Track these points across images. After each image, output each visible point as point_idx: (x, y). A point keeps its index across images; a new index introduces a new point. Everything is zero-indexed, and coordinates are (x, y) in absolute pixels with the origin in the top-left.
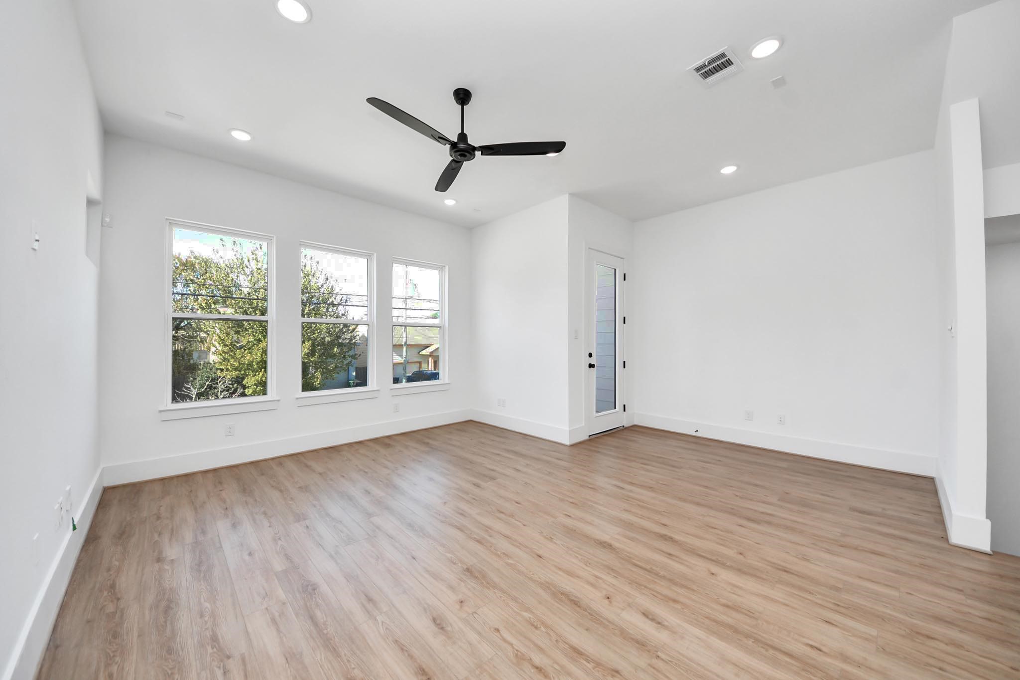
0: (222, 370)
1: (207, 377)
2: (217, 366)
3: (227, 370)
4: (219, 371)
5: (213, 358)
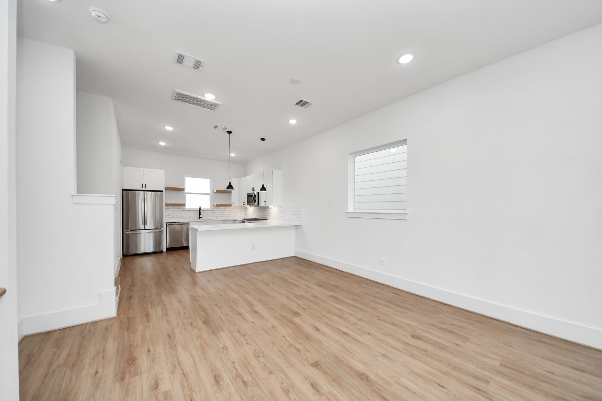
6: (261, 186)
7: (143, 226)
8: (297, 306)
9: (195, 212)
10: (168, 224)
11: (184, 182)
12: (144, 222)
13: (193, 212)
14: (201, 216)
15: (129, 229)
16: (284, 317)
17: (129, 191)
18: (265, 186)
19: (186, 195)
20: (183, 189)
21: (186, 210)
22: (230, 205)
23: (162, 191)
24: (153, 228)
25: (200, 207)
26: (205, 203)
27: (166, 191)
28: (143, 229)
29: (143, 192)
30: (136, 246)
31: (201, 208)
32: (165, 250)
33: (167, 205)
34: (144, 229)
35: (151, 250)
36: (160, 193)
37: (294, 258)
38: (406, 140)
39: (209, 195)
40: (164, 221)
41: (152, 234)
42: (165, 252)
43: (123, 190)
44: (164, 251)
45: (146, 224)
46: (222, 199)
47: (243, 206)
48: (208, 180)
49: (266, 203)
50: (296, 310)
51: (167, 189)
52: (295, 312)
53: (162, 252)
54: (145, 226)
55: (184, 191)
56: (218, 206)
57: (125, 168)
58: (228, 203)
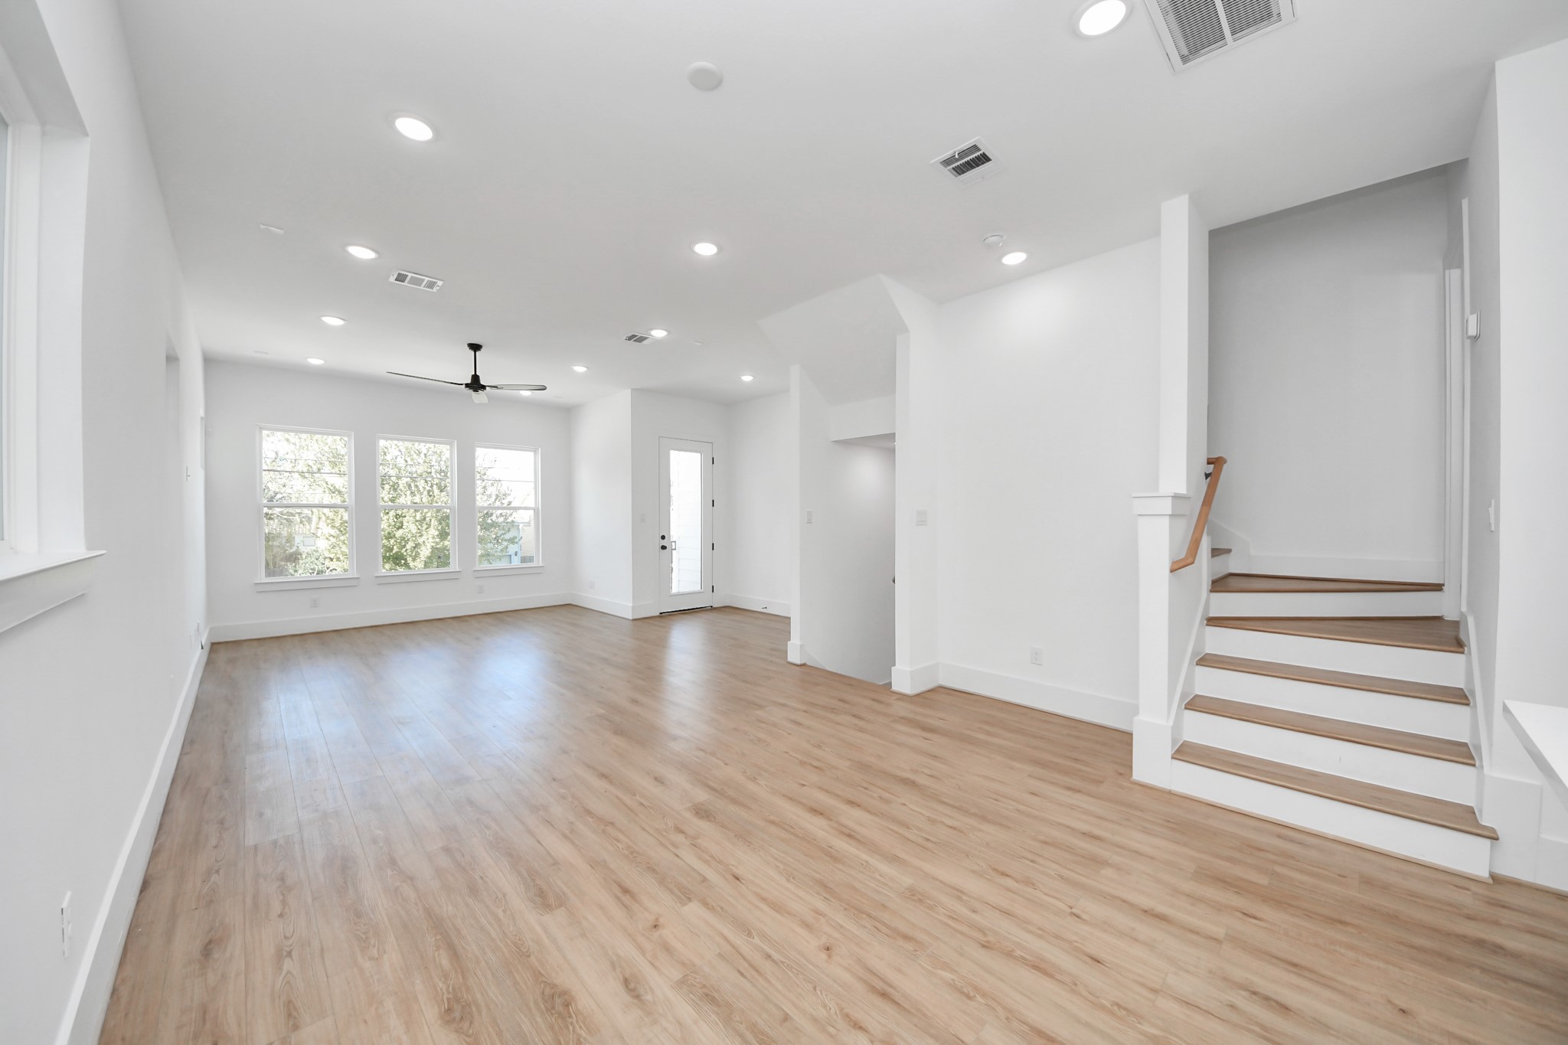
0: (331, 559)
1: (312, 569)
2: (327, 554)
3: (338, 559)
4: (328, 560)
5: (322, 545)
8: (699, 841)
16: (734, 801)
50: (704, 825)
52: (707, 817)
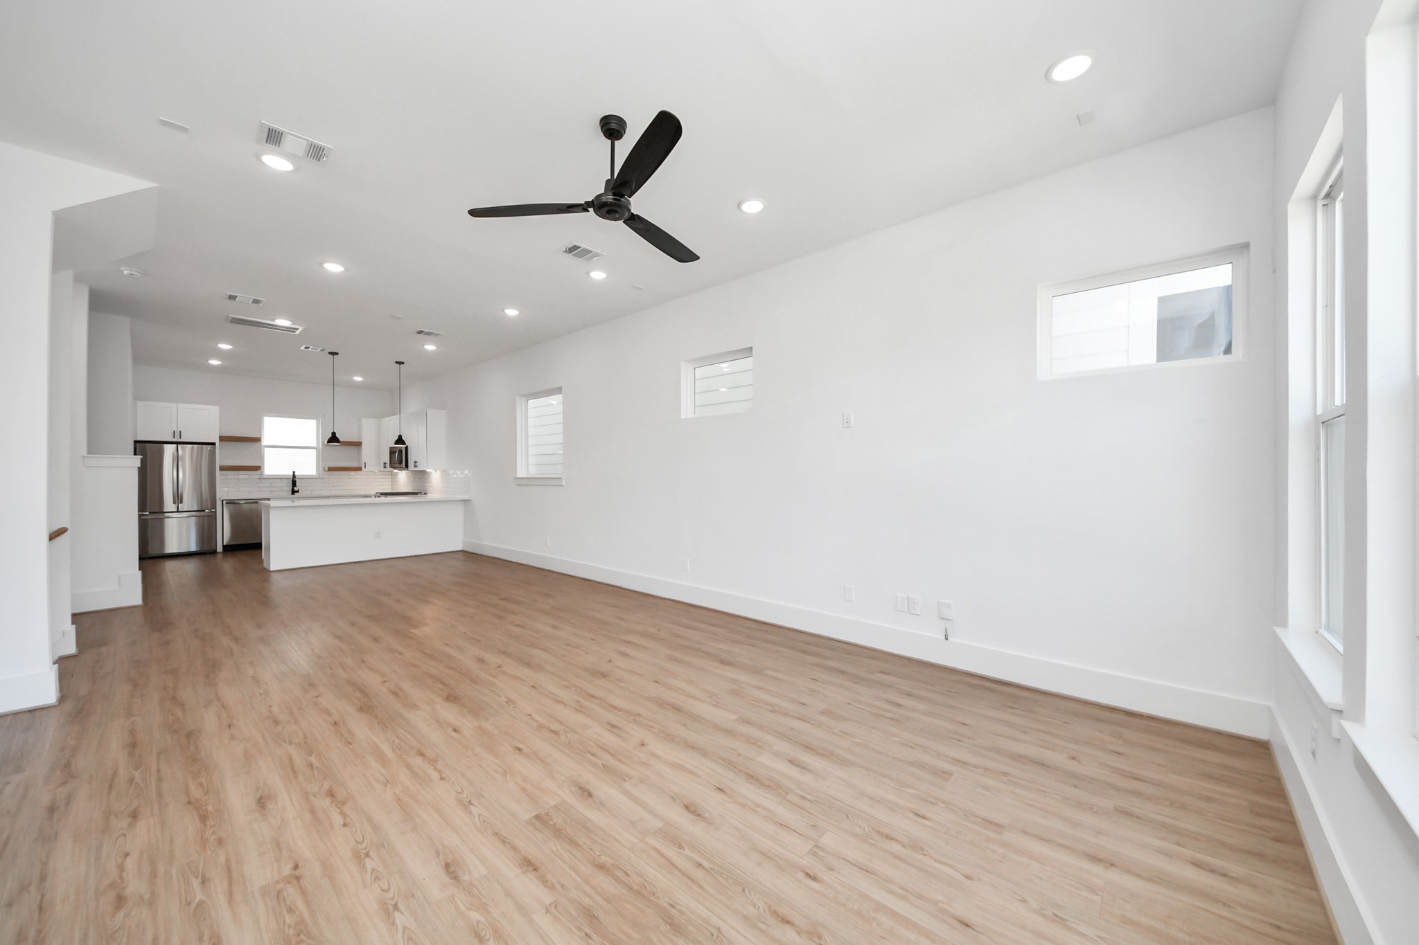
6: (397, 438)
7: (176, 505)
9: (284, 481)
10: (227, 503)
11: (260, 426)
12: (178, 498)
13: (279, 481)
14: (296, 489)
15: (148, 510)
17: (147, 445)
18: (403, 438)
19: (266, 449)
20: (258, 440)
21: (265, 477)
22: (359, 469)
23: (214, 444)
24: (196, 509)
25: (294, 472)
26: (307, 465)
27: (223, 443)
28: (176, 510)
29: (175, 445)
30: (161, 541)
31: (296, 474)
32: (220, 549)
33: (223, 468)
34: (178, 511)
35: (193, 547)
36: (209, 447)
37: (461, 553)
38: (560, 388)
39: (315, 450)
40: (218, 496)
41: (193, 519)
42: (219, 553)
43: (136, 442)
44: (218, 551)
45: (181, 502)
46: (340, 457)
47: (385, 469)
48: (314, 421)
49: (417, 464)
51: (222, 439)
53: (214, 552)
54: (180, 505)
55: (259, 443)
56: (330, 469)
57: (140, 403)
58: (355, 465)
